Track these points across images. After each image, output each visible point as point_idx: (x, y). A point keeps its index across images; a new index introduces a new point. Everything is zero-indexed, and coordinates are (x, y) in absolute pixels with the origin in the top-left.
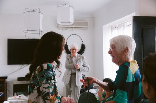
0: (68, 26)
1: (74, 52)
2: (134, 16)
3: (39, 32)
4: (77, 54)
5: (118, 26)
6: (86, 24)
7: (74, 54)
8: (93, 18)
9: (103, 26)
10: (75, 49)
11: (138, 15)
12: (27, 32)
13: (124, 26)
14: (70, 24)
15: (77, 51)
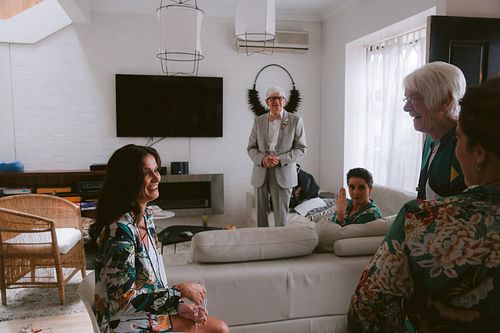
0: (262, 44)
1: (277, 105)
2: (433, 17)
3: (193, 57)
4: (282, 112)
5: (383, 45)
6: (304, 38)
7: (277, 110)
8: (321, 23)
9: (347, 45)
10: (279, 98)
11: (443, 14)
12: (164, 56)
13: (399, 45)
14: (268, 38)
15: (284, 103)
